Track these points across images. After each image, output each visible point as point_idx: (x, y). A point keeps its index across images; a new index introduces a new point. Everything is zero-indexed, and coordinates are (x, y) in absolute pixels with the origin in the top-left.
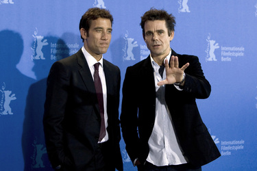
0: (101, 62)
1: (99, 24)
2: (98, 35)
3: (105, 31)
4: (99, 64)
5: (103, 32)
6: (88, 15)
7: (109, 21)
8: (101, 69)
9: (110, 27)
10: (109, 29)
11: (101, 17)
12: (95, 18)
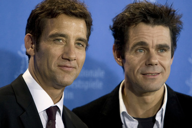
1: (59, 27)
2: (57, 50)
3: (72, 42)
5: (67, 44)
8: (59, 119)
12: (53, 15)
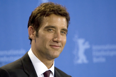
0: (52, 69)
2: (49, 36)
3: (59, 31)
4: (50, 71)
5: (56, 32)
6: (39, 10)
7: (64, 19)
9: (66, 28)
10: (64, 30)
11: (55, 14)
